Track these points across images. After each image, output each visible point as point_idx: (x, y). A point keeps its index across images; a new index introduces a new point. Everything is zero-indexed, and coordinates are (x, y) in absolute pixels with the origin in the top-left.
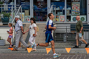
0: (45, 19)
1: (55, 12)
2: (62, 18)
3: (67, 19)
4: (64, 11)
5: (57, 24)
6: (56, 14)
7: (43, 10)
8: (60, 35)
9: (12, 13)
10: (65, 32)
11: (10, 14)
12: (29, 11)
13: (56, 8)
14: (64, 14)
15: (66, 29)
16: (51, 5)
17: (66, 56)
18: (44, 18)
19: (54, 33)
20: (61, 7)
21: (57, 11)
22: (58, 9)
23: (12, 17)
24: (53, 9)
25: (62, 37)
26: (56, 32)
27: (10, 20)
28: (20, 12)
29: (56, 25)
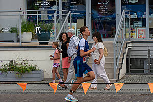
0: (113, 34)
1: (129, 21)
2: (141, 32)
3: (150, 34)
4: (144, 20)
5: (132, 42)
6: (131, 25)
7: (109, 19)
8: (139, 62)
9: (55, 25)
10: (147, 56)
11: (51, 27)
12: (85, 20)
13: (131, 15)
14: (144, 25)
15: (149, 51)
16: (122, 9)
17: (148, 98)
18: (110, 32)
19: (127, 59)
20: (139, 12)
21: (132, 21)
22: (134, 16)
23: (55, 30)
24: (126, 16)
25: (142, 65)
26: (131, 57)
27: (52, 36)
28: (69, 22)
29: (130, 45)
